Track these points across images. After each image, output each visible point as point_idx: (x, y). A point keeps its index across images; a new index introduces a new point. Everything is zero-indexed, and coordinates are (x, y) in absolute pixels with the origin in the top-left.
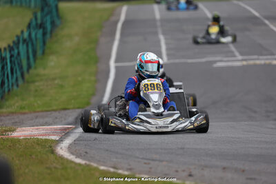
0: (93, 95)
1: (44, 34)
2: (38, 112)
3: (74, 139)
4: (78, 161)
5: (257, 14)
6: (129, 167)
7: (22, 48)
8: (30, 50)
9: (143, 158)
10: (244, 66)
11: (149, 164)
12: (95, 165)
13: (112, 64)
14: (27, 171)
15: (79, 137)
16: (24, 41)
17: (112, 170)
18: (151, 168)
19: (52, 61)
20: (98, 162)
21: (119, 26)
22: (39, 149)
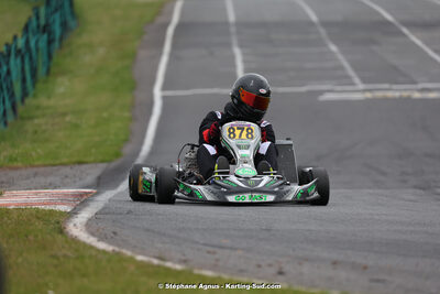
0: (126, 141)
1: (50, 42)
2: (38, 166)
3: (95, 211)
4: (102, 246)
5: (389, 17)
6: (183, 258)
7: (15, 63)
8: (27, 68)
9: (205, 245)
10: (367, 100)
11: (214, 253)
12: (129, 253)
13: (158, 93)
14: (20, 260)
15: (104, 208)
16: (18, 52)
17: (156, 262)
18: (217, 260)
19: (62, 85)
20: (134, 248)
21: (170, 31)
22: (39, 225)
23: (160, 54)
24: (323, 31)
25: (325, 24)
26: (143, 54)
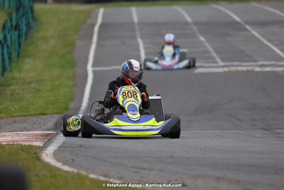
0: (72, 100)
1: (19, 36)
2: (15, 117)
4: (66, 168)
5: (237, 19)
8: (6, 53)
9: (132, 167)
10: (226, 72)
11: (139, 173)
12: (84, 173)
13: (90, 68)
15: (63, 143)
17: (102, 178)
18: (142, 177)
19: (28, 64)
20: (87, 170)
21: (96, 29)
22: (24, 155)
23: (90, 43)
24: (195, 28)
25: (196, 23)
26: (79, 43)
